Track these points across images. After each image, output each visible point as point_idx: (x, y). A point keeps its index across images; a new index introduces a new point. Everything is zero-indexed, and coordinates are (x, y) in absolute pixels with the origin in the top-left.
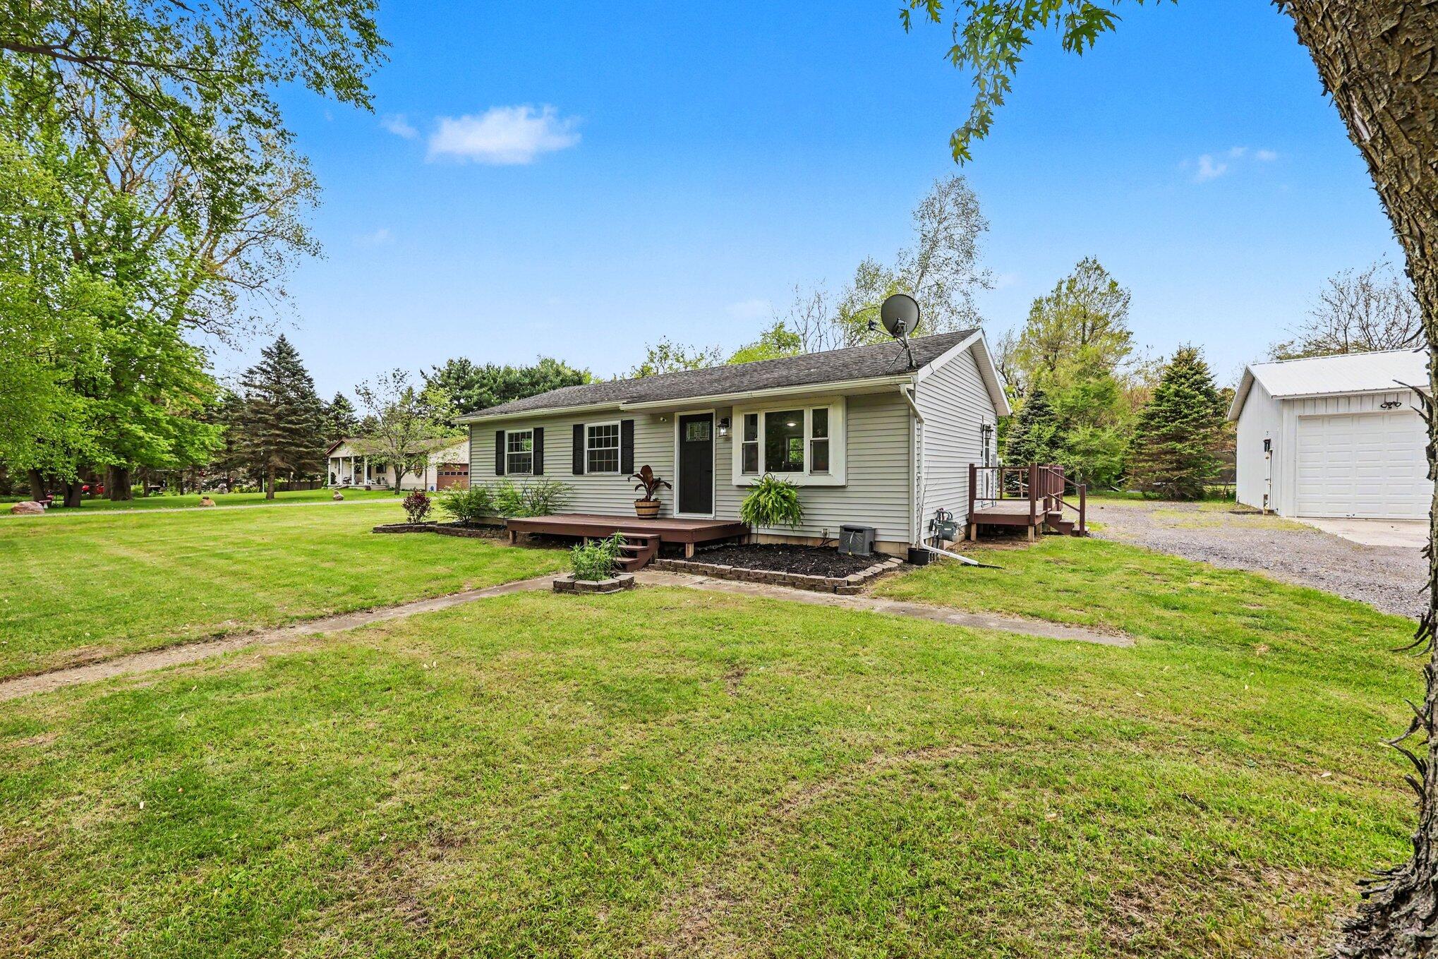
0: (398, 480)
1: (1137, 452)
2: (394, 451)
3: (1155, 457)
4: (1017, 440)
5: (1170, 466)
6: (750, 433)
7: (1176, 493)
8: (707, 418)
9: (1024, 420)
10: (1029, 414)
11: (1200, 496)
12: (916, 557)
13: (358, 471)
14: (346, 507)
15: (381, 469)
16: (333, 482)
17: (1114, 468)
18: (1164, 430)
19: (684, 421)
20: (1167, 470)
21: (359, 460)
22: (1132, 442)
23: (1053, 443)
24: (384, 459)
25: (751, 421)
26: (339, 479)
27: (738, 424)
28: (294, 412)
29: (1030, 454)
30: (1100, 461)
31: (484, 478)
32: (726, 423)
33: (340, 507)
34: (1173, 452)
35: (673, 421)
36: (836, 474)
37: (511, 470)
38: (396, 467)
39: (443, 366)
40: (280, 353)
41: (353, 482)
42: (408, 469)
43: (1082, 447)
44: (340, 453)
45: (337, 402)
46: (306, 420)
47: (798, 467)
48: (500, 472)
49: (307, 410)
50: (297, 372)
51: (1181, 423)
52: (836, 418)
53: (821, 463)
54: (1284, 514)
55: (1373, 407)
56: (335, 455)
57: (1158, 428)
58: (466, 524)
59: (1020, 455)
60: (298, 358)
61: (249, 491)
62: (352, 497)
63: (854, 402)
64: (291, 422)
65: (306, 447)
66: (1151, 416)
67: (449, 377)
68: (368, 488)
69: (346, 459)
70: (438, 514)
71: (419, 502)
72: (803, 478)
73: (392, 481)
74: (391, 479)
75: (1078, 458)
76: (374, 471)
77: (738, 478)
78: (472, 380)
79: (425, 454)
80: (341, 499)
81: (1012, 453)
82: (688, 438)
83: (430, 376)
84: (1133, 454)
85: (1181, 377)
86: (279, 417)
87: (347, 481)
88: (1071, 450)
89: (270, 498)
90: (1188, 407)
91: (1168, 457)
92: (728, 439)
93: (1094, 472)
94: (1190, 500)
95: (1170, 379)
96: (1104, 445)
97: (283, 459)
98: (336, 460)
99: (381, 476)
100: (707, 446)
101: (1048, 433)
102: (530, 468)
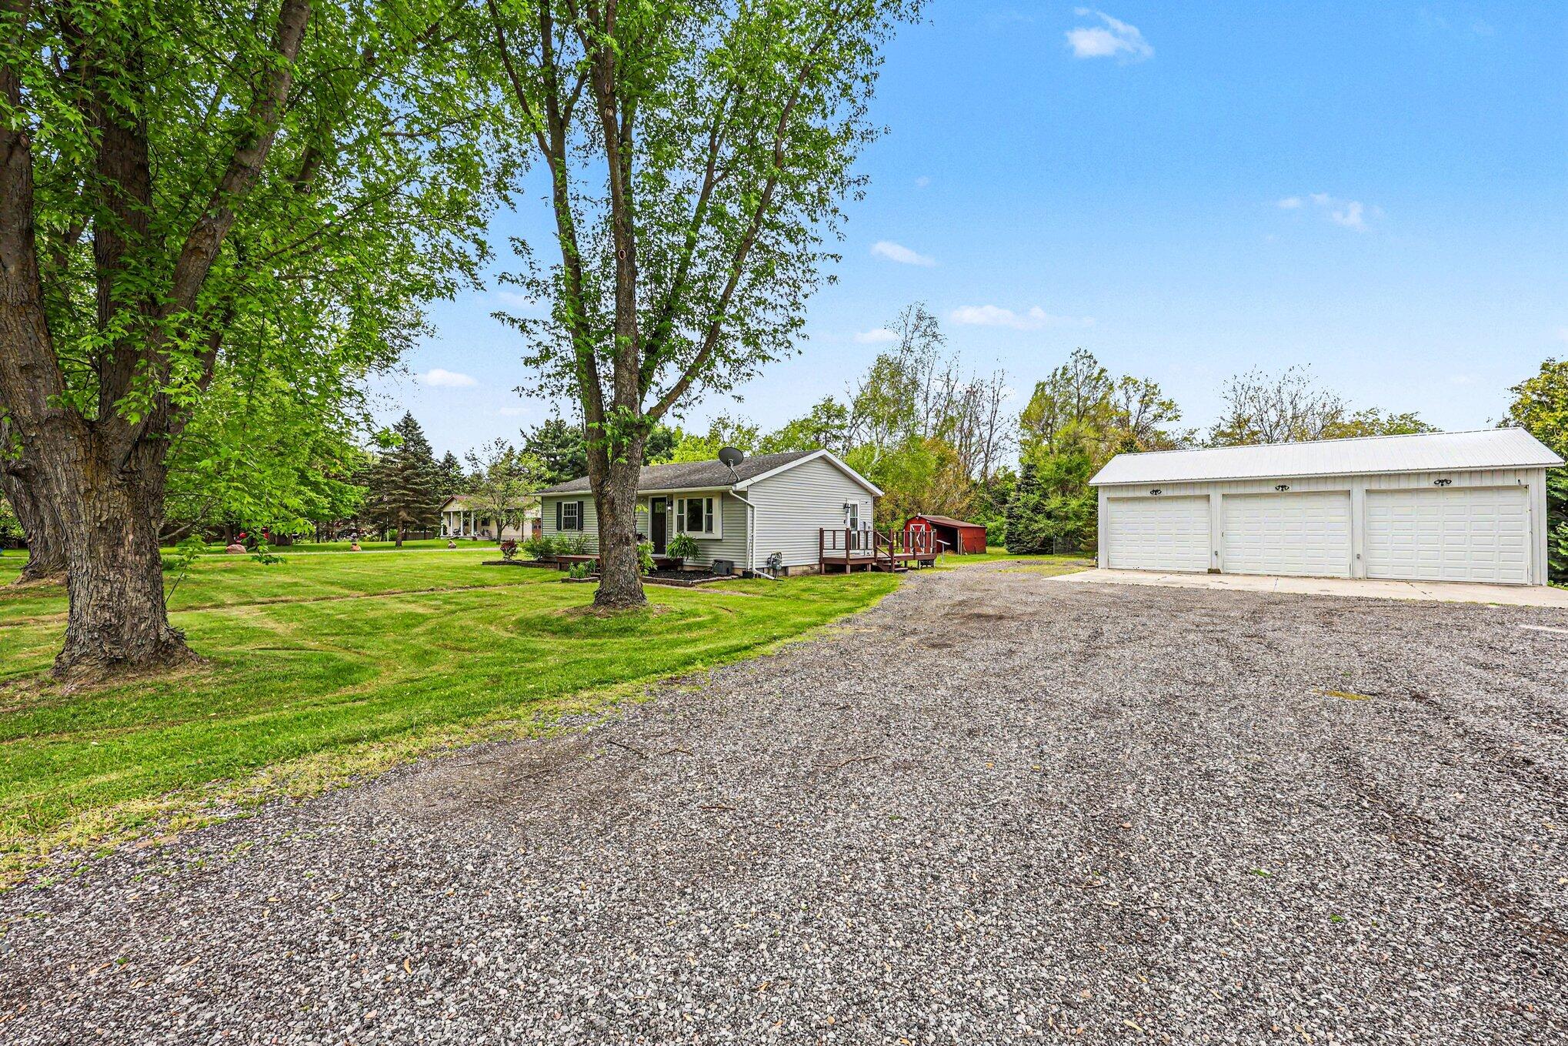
0: (500, 532)
2: (496, 507)
6: (681, 510)
8: (663, 500)
12: (747, 575)
13: (466, 524)
14: (459, 553)
15: (485, 522)
16: (445, 533)
19: (654, 501)
21: (466, 514)
24: (488, 514)
25: (681, 502)
26: (450, 531)
27: (676, 504)
28: (418, 475)
31: (550, 532)
32: (671, 504)
33: (453, 554)
35: (649, 501)
36: (717, 533)
37: (566, 527)
38: (498, 522)
39: (542, 426)
40: (406, 427)
41: (462, 533)
42: (508, 523)
44: (450, 508)
45: (447, 461)
46: (428, 482)
47: (701, 529)
48: (559, 528)
49: (428, 474)
50: (420, 442)
52: (716, 503)
53: (710, 529)
55: (1147, 493)
56: (446, 510)
58: (539, 561)
60: (420, 430)
61: (371, 540)
62: (463, 546)
64: (416, 484)
65: (427, 504)
67: (546, 437)
68: (475, 539)
69: (456, 513)
70: (522, 556)
71: (510, 546)
72: (703, 535)
73: (495, 534)
74: (493, 528)
76: (479, 523)
77: (676, 533)
78: (566, 440)
79: (521, 510)
80: (454, 547)
82: (657, 511)
83: (529, 436)
86: (407, 480)
87: (457, 532)
89: (399, 545)
92: (672, 511)
97: (409, 514)
98: (448, 514)
99: (485, 528)
100: (663, 516)
102: (574, 525)
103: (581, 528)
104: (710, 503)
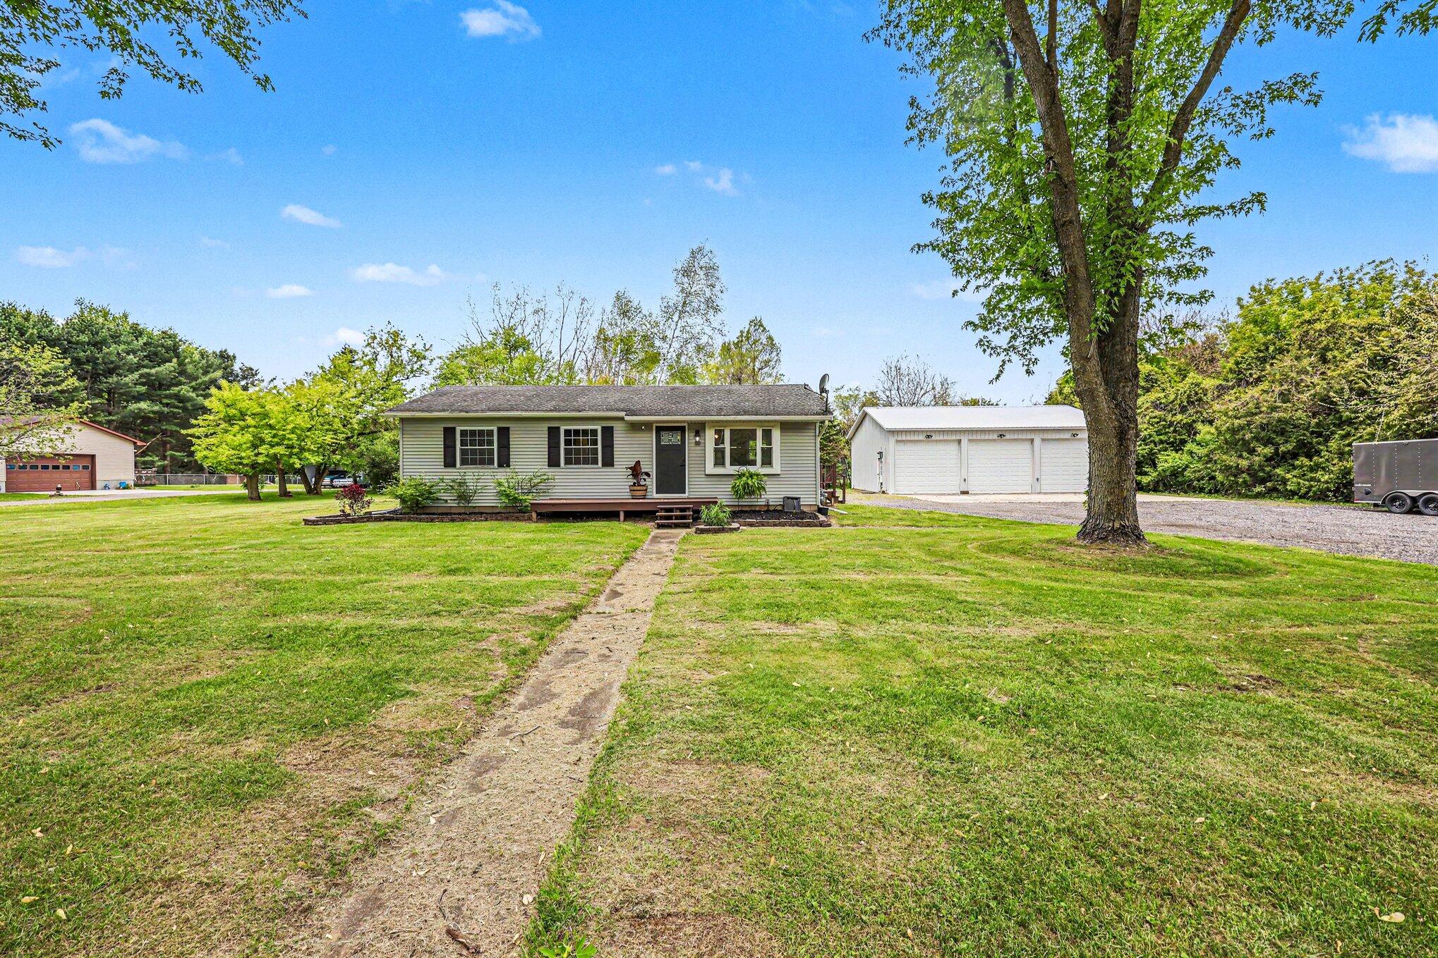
6: (719, 441)
8: (682, 430)
12: (822, 512)
19: (661, 430)
25: (720, 432)
27: (710, 436)
31: (425, 470)
32: (699, 434)
35: (652, 430)
36: (776, 468)
37: (465, 463)
47: (753, 463)
48: (450, 465)
52: (776, 434)
53: (767, 461)
54: (891, 491)
55: (922, 437)
63: (787, 427)
71: (355, 495)
72: (758, 469)
77: (710, 468)
82: (664, 442)
92: (701, 442)
100: (680, 449)
102: (491, 462)
103: (505, 462)
104: (767, 436)
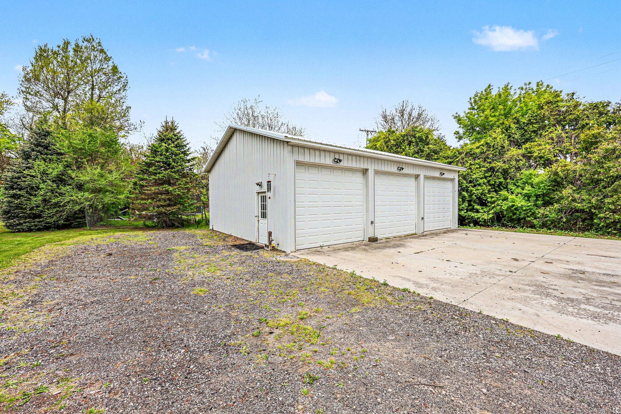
1: (140, 193)
3: (153, 196)
4: (17, 175)
5: (166, 203)
7: (168, 222)
9: (26, 156)
10: (33, 150)
11: (184, 224)
17: (120, 204)
18: (160, 176)
20: (163, 206)
22: (135, 184)
23: (60, 180)
29: (33, 189)
30: (108, 199)
34: (167, 192)
43: (90, 185)
51: (171, 172)
57: (155, 174)
59: (20, 190)
66: (149, 165)
75: (87, 194)
81: (12, 188)
84: (136, 194)
85: (168, 139)
88: (80, 187)
90: (174, 161)
91: (163, 197)
93: (103, 207)
94: (178, 227)
95: (162, 140)
96: (111, 184)
101: (55, 169)
